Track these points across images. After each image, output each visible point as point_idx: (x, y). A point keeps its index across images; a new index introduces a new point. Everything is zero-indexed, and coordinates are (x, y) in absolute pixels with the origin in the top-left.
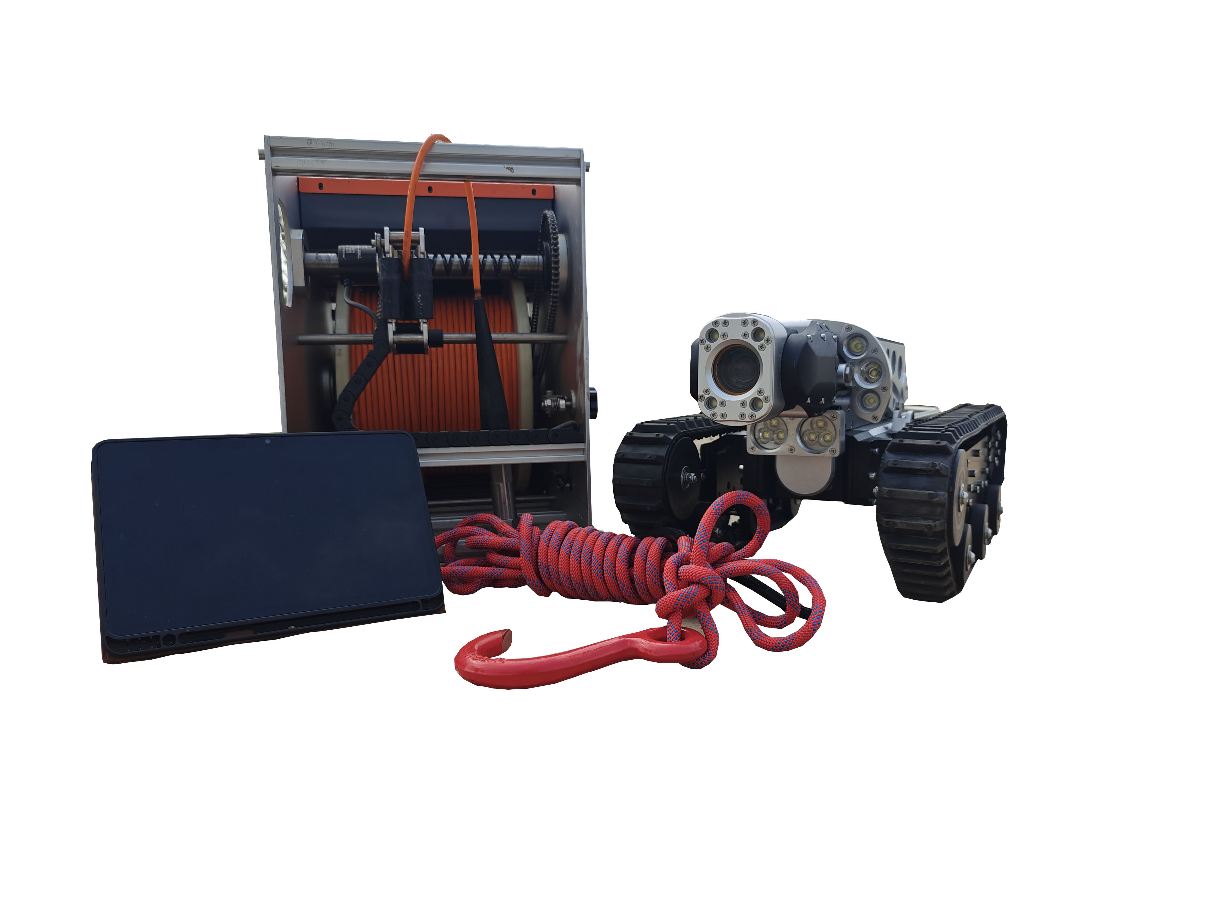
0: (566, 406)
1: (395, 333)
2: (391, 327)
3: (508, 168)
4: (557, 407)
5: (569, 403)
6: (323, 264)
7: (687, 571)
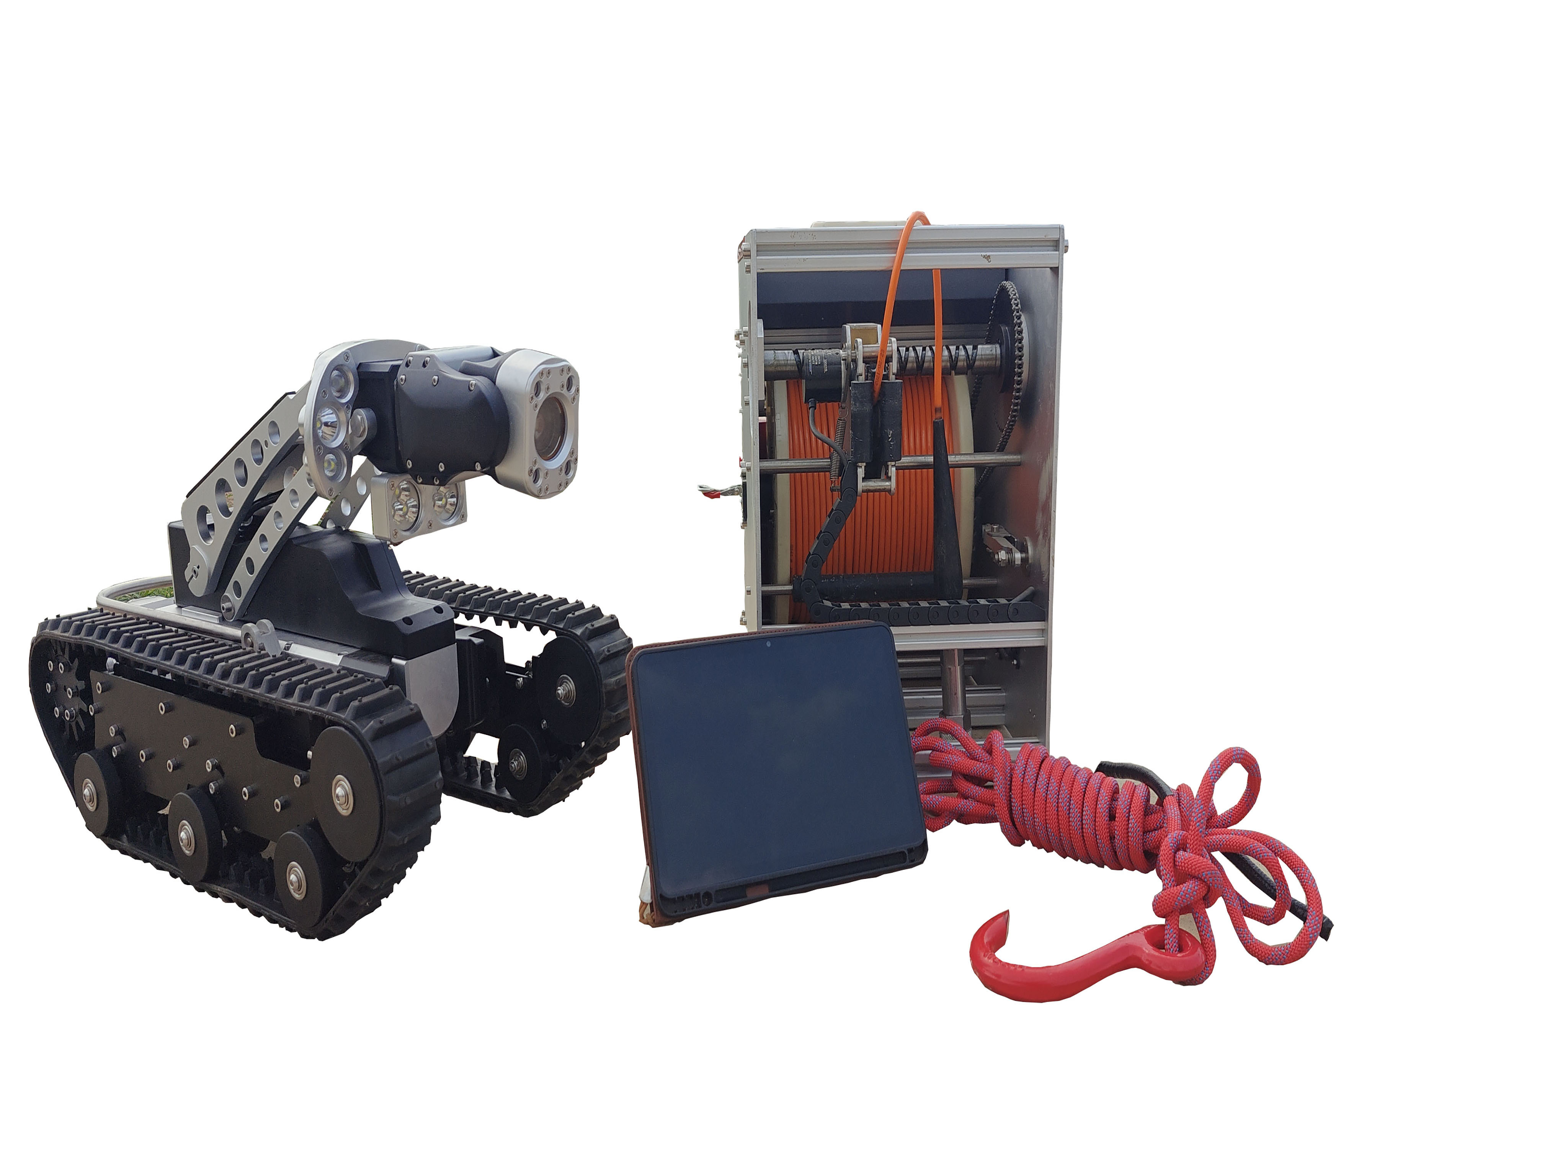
0: (1022, 559)
1: (864, 479)
2: (861, 472)
3: (984, 257)
4: (1010, 562)
5: (1024, 555)
6: (780, 365)
7: (1185, 862)
